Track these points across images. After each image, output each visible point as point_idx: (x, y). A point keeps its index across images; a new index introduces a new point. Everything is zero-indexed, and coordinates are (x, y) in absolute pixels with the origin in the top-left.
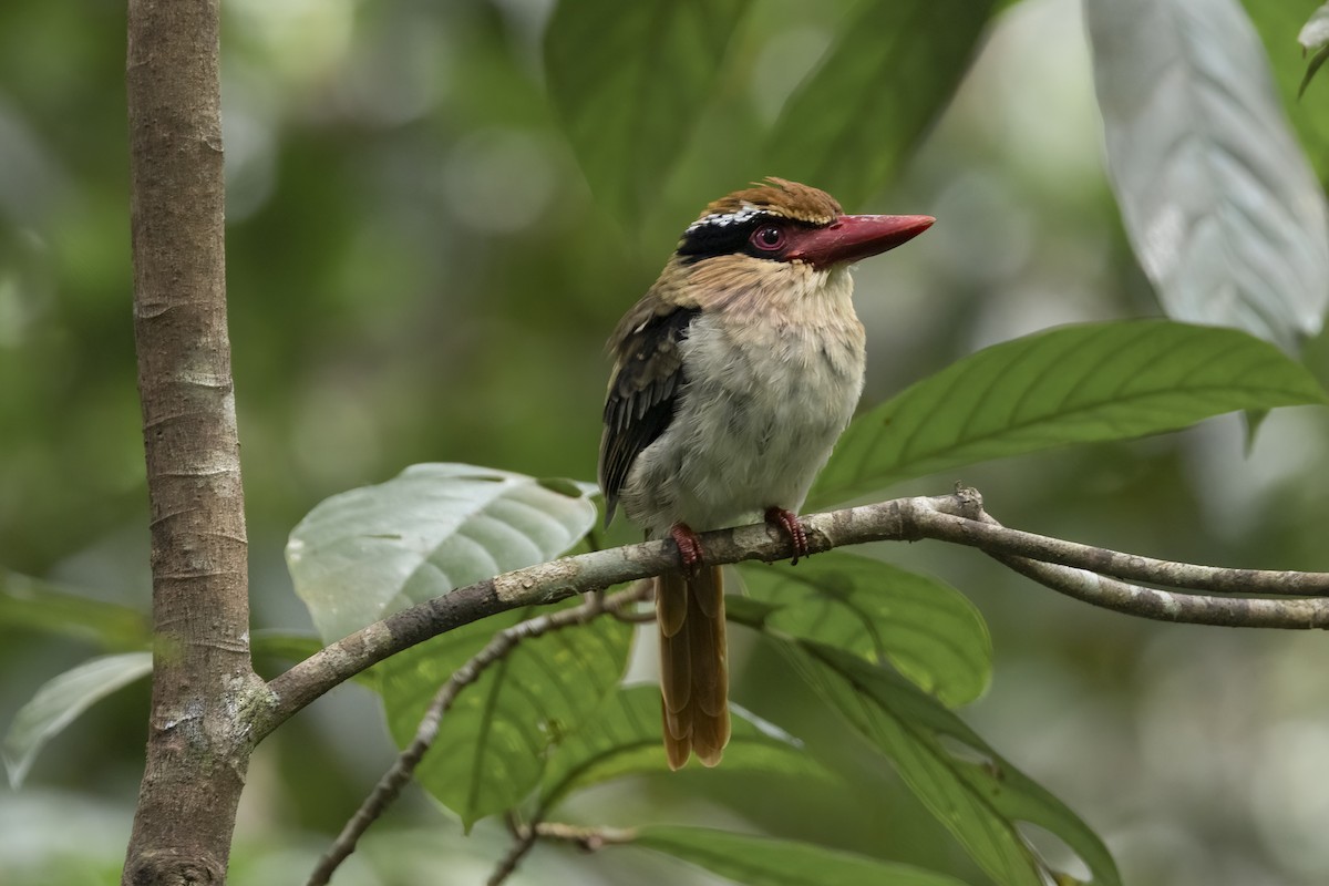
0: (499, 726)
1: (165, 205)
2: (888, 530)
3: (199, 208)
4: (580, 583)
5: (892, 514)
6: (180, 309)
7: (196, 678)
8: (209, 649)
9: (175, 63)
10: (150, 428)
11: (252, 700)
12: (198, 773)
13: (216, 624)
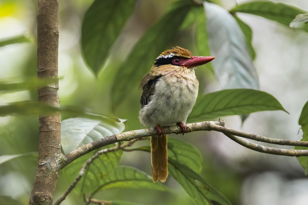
0: (89, 173)
1: (46, 46)
2: (204, 128)
3: (53, 47)
4: (135, 136)
5: (205, 125)
6: (48, 70)
7: (49, 153)
8: (52, 147)
9: (49, 14)
10: (40, 97)
11: (61, 159)
12: (49, 175)
13: (54, 141)
